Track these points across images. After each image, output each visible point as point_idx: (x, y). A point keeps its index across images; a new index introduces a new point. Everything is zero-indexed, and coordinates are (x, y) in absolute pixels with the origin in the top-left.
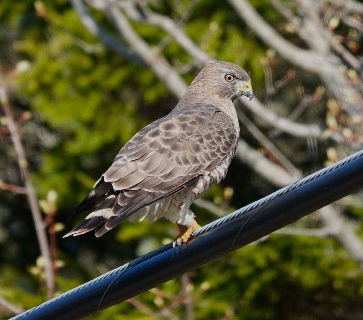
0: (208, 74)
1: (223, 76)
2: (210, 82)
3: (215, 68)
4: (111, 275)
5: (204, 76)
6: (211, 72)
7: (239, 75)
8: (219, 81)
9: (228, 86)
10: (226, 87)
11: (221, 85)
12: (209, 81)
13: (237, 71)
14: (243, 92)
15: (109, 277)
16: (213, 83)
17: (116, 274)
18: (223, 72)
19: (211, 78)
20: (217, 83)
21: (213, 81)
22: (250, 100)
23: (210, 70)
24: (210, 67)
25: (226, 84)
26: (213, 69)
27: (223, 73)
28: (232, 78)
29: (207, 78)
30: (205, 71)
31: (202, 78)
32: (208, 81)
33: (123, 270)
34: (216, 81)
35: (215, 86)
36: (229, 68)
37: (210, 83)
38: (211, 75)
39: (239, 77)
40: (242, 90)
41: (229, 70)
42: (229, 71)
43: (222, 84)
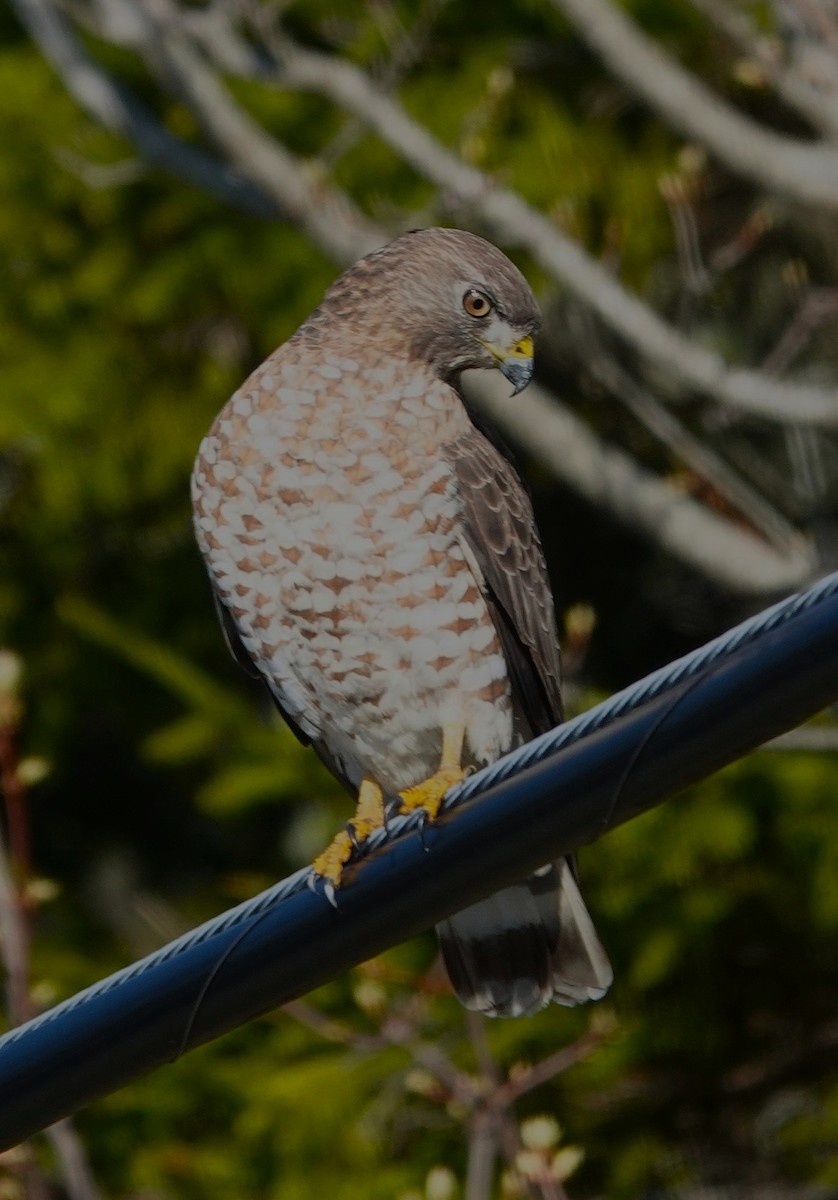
0: (414, 264)
1: (461, 288)
2: (411, 290)
3: (444, 254)
4: (220, 929)
5: (400, 262)
6: (427, 262)
7: (509, 305)
8: (441, 300)
9: (462, 326)
10: (456, 326)
11: (443, 316)
12: (410, 285)
13: (507, 291)
14: (501, 360)
15: (215, 937)
16: (420, 298)
17: (236, 926)
18: (466, 276)
19: (417, 279)
20: (433, 302)
21: (420, 292)
22: (515, 394)
23: (429, 252)
24: (430, 241)
25: (457, 319)
26: (437, 255)
27: (463, 279)
28: (486, 308)
29: (408, 274)
30: (411, 249)
31: (392, 267)
32: (405, 284)
33: (256, 911)
34: (432, 297)
35: (420, 311)
36: (488, 274)
37: (407, 293)
38: (424, 273)
39: (505, 313)
40: (502, 353)
41: (487, 279)
42: (484, 283)
43: (447, 312)
